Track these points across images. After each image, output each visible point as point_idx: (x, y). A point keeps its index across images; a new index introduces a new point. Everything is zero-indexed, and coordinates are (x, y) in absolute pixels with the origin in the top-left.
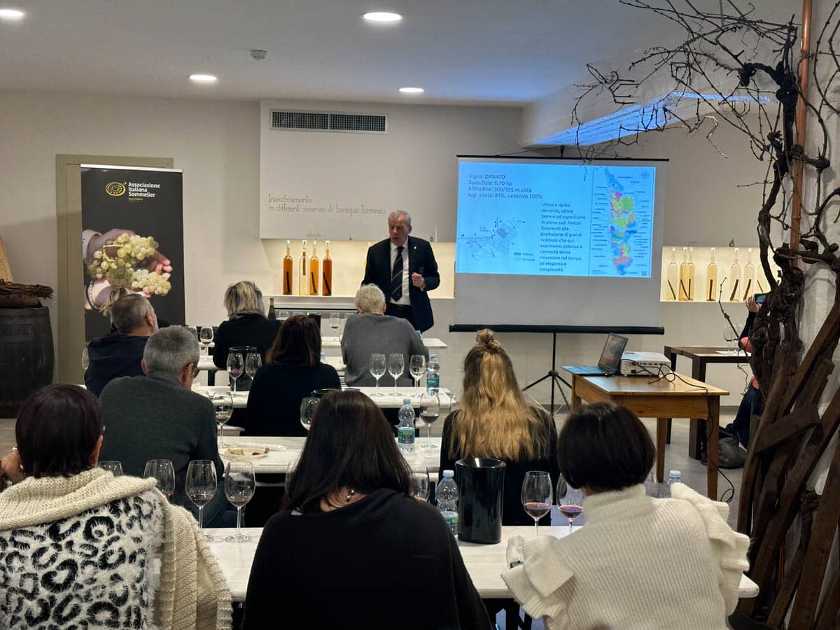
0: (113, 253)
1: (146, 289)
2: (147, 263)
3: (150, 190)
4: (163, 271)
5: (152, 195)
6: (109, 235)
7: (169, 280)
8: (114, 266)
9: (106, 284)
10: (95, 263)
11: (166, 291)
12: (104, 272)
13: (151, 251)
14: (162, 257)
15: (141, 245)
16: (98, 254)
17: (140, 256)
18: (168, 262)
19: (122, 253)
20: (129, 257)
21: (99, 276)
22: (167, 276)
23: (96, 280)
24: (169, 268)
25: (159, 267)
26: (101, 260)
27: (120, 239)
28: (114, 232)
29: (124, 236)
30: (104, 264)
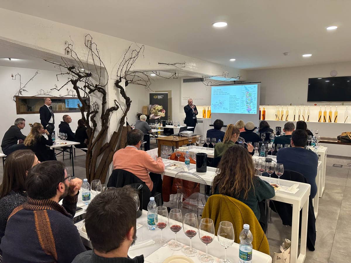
0: (154, 109)
1: (160, 116)
2: (161, 111)
3: (162, 97)
4: (164, 112)
5: (162, 98)
6: (154, 106)
7: (165, 114)
8: (155, 111)
9: (153, 115)
10: (151, 111)
11: (164, 116)
12: (153, 112)
13: (162, 108)
14: (163, 109)
15: (160, 107)
16: (152, 109)
17: (159, 109)
18: (165, 110)
19: (156, 109)
20: (157, 110)
21: (152, 113)
22: (164, 113)
23: (151, 114)
24: (165, 112)
25: (163, 111)
26: (152, 110)
27: (156, 106)
28: (155, 105)
29: (157, 106)
30: (153, 111)
